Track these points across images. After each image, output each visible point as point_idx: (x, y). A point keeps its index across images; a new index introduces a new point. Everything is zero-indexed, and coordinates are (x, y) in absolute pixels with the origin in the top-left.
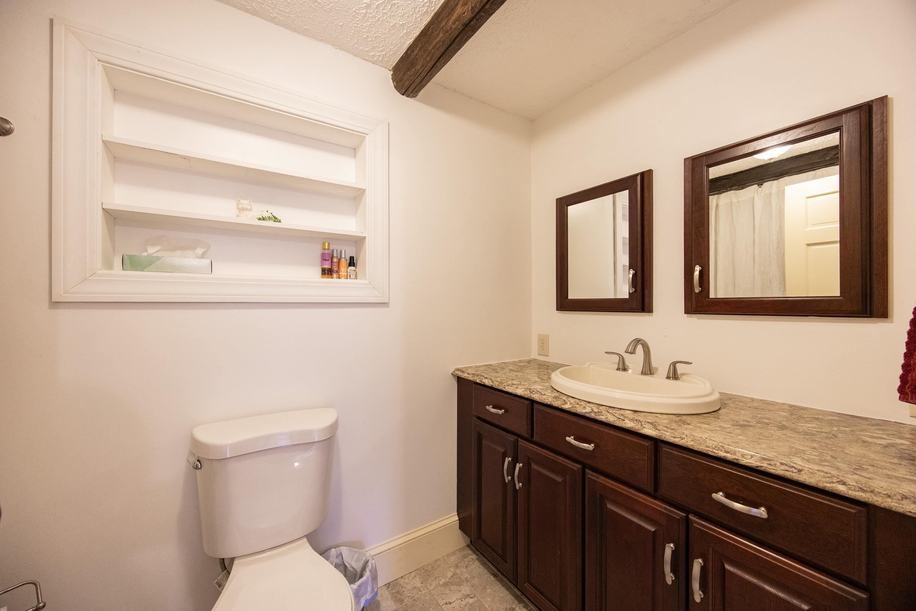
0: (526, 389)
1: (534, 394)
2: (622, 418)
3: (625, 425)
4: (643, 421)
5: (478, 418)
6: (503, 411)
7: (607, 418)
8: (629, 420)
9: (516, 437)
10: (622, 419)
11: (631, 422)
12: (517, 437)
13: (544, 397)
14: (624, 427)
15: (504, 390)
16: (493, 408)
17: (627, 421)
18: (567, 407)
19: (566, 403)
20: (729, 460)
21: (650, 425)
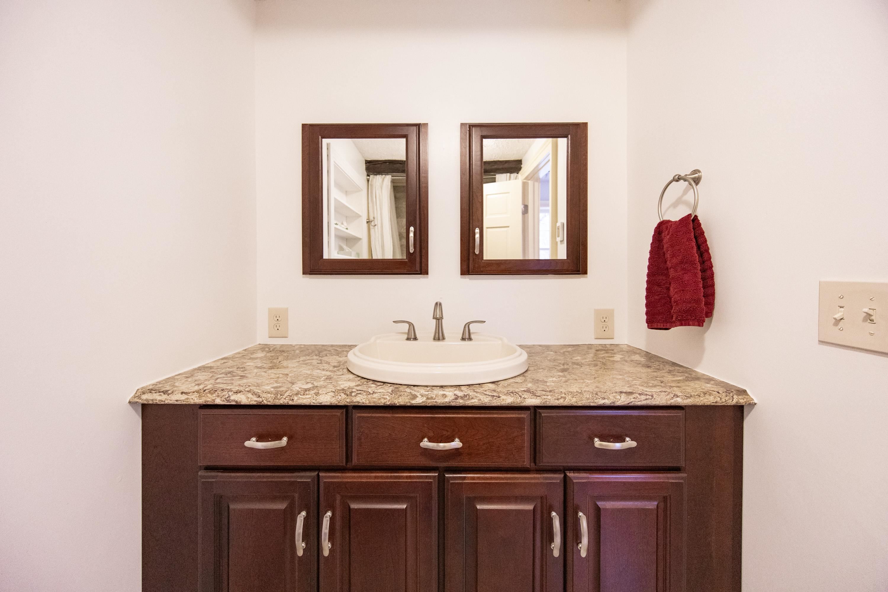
0: (336, 392)
1: (355, 396)
2: (495, 394)
3: (504, 402)
4: (519, 392)
5: (208, 468)
6: (285, 439)
7: (480, 400)
8: (505, 394)
9: (314, 474)
10: (496, 396)
11: (508, 397)
12: (316, 473)
13: (375, 396)
14: (504, 405)
15: (291, 403)
16: (257, 441)
17: (503, 397)
18: (421, 401)
19: (415, 397)
20: (608, 405)
21: (528, 393)
